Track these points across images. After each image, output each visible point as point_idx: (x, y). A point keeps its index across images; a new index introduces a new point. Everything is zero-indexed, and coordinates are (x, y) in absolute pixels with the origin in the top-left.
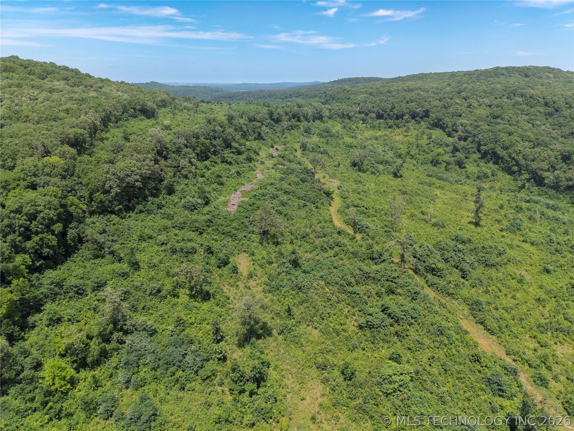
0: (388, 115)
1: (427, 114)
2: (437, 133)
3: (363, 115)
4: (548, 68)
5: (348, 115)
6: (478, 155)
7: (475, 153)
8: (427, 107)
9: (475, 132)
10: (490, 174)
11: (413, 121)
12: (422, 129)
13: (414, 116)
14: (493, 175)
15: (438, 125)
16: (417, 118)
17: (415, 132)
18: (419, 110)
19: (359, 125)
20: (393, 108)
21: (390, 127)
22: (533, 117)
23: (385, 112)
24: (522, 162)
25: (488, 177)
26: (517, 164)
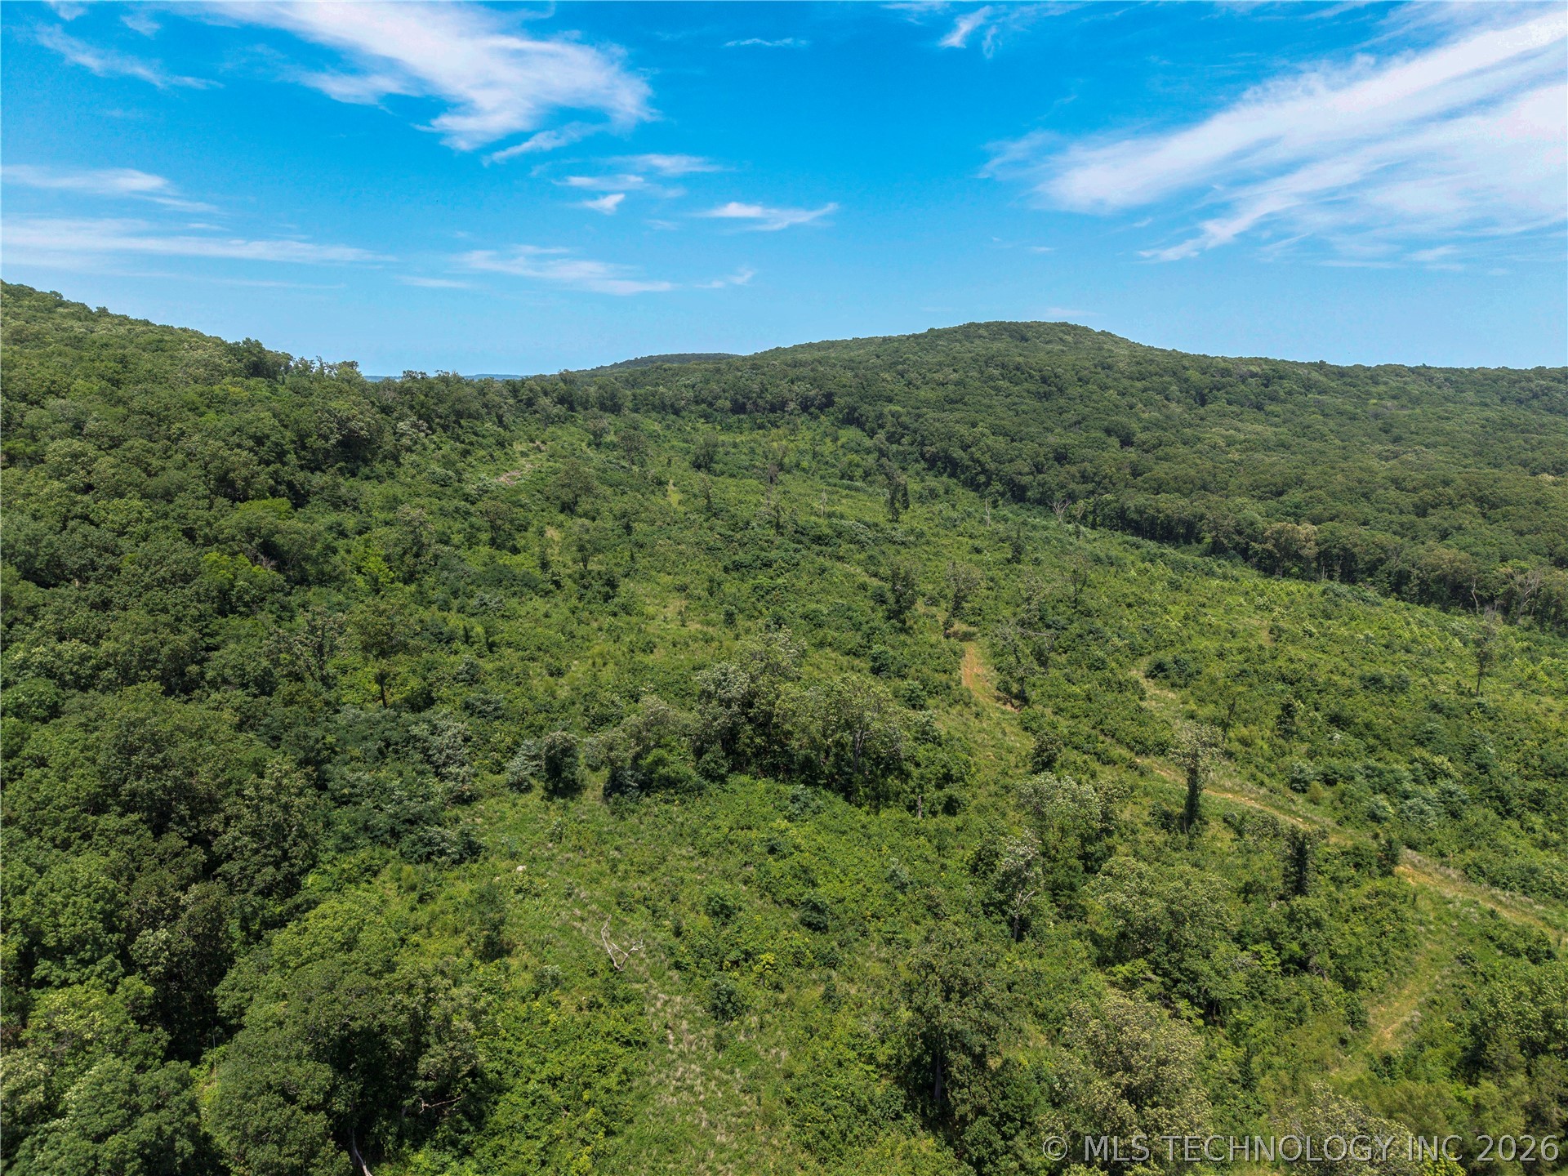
0: (755, 403)
1: (828, 401)
2: (849, 434)
3: (704, 406)
4: (1065, 324)
5: (672, 406)
6: (923, 464)
7: (917, 461)
8: (831, 386)
9: (916, 425)
10: (941, 492)
11: (805, 417)
12: (822, 428)
13: (805, 406)
14: (947, 492)
15: (852, 419)
16: (812, 409)
17: (809, 435)
18: (813, 393)
19: (699, 425)
20: (763, 390)
21: (761, 427)
22: (1017, 400)
23: (749, 398)
24: (992, 466)
25: (937, 496)
26: (984, 471)
